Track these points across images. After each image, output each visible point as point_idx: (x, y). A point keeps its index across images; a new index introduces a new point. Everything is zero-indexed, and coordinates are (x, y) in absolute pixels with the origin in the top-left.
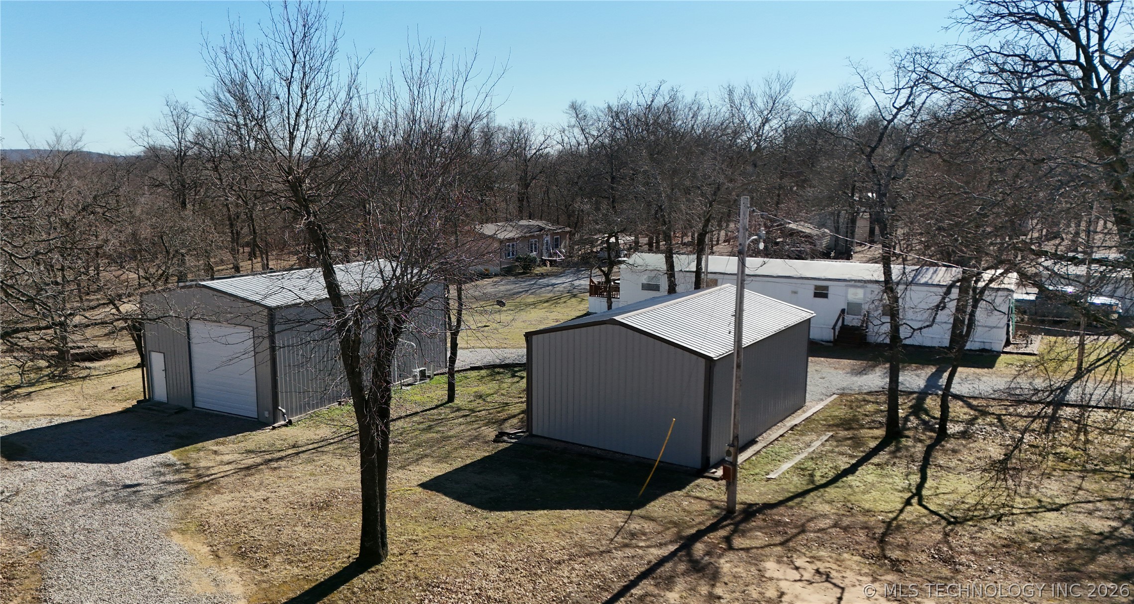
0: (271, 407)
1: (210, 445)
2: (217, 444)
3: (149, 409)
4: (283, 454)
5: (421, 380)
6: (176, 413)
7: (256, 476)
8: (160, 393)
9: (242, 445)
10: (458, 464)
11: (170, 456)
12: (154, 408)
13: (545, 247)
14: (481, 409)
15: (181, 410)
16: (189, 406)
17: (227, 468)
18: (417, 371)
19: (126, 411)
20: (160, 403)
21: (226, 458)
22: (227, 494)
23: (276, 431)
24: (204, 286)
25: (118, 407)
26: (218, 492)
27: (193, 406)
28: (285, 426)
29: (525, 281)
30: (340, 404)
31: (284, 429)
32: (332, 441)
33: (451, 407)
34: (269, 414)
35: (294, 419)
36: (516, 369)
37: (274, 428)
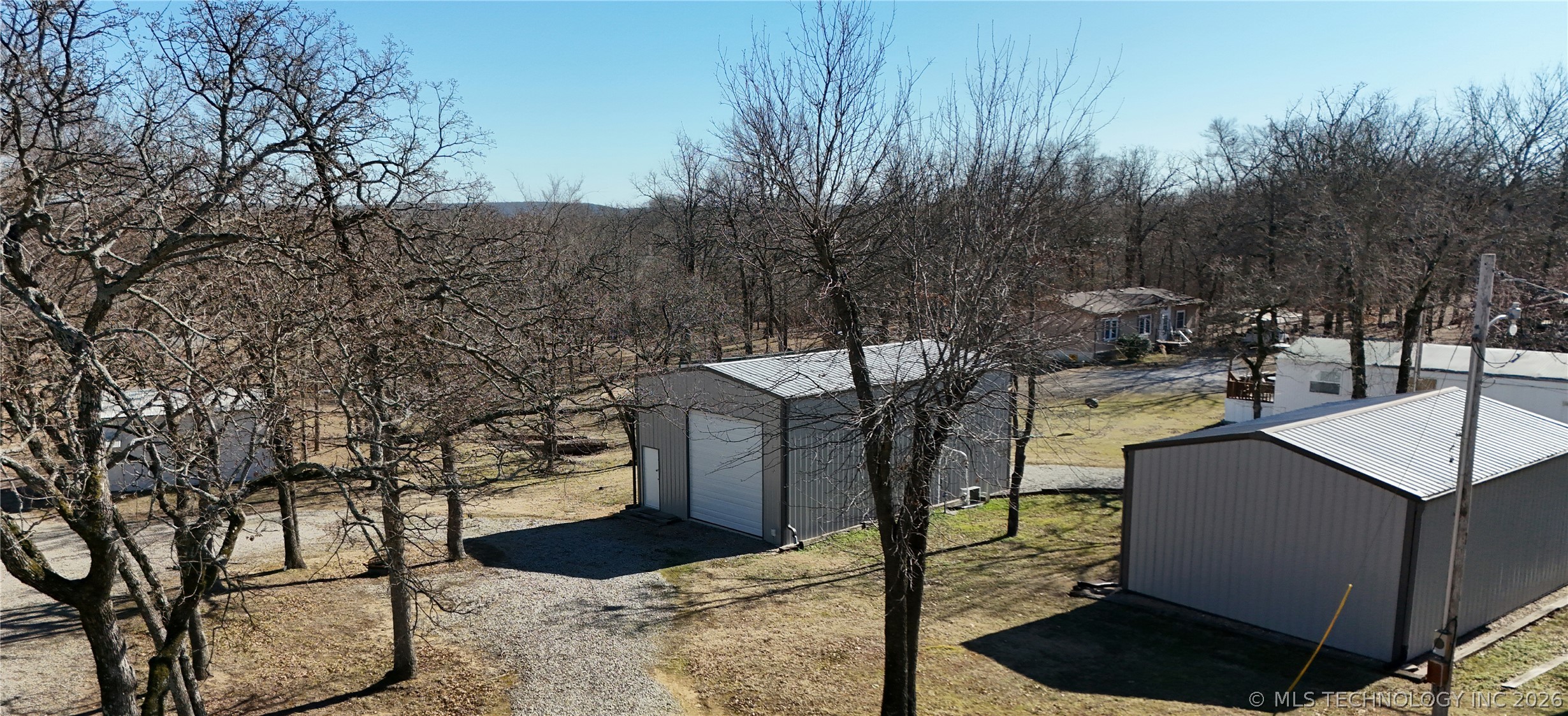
0: (779, 526)
1: (705, 566)
2: (713, 565)
3: (640, 517)
4: (791, 585)
5: (972, 503)
6: (669, 523)
7: (757, 610)
8: (653, 498)
9: (742, 569)
10: (1017, 621)
11: (659, 576)
12: (645, 515)
13: (1161, 327)
14: (1053, 548)
15: (675, 520)
16: (684, 517)
17: (723, 596)
18: (967, 490)
19: (614, 517)
20: (651, 511)
21: (723, 584)
22: (722, 629)
23: (783, 556)
24: (708, 369)
25: (605, 512)
26: (711, 625)
27: (689, 516)
28: (795, 549)
29: (1129, 374)
30: (864, 527)
31: (793, 553)
32: (852, 574)
33: (1011, 543)
34: (776, 533)
35: (805, 541)
36: (1108, 497)
37: (781, 551)
